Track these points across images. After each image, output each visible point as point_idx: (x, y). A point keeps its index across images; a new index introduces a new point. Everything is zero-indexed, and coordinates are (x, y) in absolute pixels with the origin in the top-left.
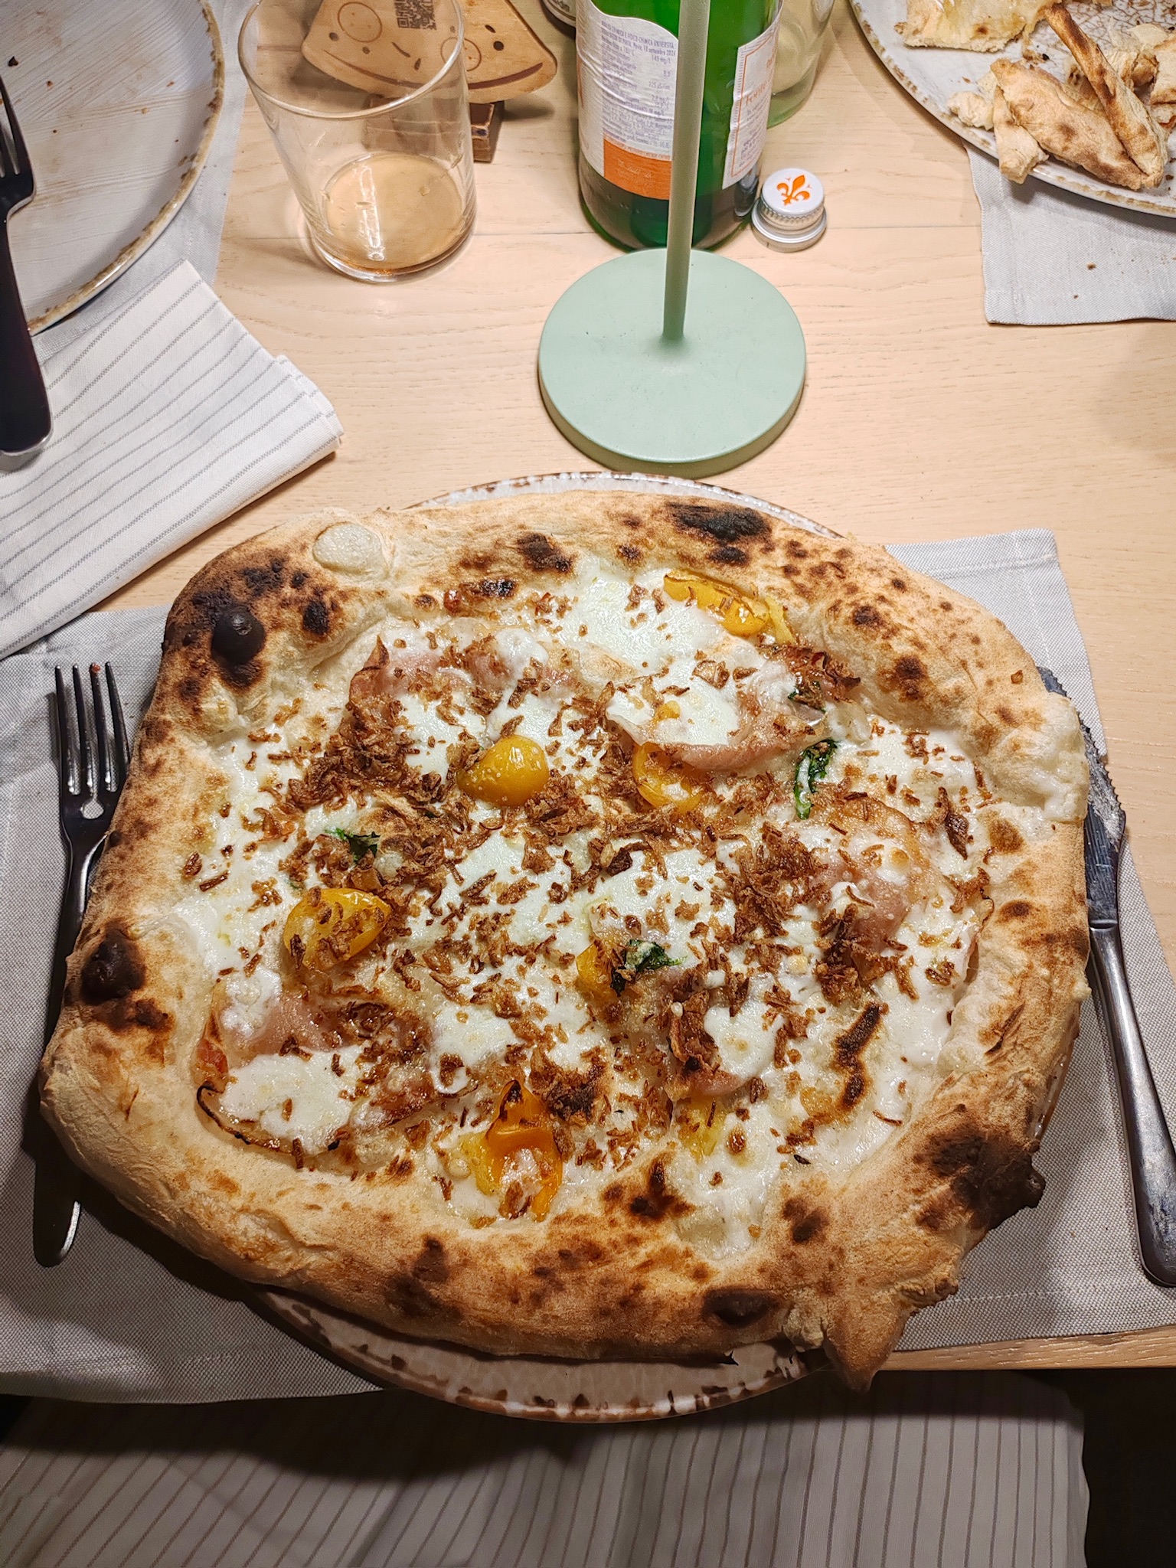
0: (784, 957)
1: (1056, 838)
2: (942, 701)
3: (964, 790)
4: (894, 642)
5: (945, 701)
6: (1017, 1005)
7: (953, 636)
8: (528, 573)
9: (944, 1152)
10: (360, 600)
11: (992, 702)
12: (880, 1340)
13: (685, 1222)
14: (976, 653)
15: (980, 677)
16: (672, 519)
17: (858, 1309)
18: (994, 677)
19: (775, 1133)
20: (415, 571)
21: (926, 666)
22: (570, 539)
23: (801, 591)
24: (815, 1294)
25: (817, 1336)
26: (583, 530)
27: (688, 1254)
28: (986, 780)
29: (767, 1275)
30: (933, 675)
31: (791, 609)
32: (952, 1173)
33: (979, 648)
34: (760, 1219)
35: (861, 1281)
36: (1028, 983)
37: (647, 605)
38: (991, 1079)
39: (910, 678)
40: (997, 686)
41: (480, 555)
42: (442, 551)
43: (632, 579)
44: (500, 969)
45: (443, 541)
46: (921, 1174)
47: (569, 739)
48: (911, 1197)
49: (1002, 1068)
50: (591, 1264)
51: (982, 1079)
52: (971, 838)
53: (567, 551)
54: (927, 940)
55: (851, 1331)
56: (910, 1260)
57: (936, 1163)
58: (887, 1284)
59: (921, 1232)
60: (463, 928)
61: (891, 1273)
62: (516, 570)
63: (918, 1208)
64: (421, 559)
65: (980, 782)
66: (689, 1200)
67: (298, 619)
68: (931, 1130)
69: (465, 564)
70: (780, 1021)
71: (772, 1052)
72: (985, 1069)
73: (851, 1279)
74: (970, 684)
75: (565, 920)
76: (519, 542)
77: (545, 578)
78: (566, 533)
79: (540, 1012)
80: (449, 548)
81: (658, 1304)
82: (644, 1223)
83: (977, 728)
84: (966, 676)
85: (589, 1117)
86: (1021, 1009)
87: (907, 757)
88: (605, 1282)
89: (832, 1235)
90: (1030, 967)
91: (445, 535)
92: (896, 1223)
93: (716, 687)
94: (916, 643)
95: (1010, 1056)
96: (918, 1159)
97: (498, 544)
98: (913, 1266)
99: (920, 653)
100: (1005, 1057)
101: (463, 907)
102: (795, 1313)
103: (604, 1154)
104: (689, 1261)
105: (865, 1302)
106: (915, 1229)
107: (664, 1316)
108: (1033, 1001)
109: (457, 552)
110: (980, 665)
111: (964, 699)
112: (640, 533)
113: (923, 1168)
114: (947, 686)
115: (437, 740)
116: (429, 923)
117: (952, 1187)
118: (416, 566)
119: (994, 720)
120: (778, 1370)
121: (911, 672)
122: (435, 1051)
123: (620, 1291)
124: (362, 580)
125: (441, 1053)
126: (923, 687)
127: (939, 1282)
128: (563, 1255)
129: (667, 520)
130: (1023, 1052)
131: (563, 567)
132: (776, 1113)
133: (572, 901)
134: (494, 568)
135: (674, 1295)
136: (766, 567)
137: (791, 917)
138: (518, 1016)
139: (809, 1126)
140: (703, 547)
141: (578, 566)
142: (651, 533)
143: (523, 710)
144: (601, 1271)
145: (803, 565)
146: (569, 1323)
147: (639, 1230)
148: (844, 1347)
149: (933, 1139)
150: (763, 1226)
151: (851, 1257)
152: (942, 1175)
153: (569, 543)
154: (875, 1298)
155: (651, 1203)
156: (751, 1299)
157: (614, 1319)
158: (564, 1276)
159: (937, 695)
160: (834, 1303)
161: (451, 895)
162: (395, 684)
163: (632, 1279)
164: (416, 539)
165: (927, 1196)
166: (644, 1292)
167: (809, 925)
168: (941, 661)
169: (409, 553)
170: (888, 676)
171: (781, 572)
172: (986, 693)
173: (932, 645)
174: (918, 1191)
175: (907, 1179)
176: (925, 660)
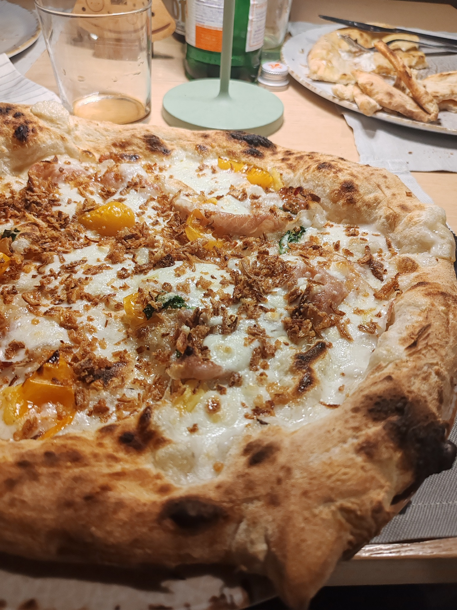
0: (263, 313)
1: (439, 265)
2: (366, 205)
3: (381, 251)
4: (340, 174)
5: (368, 205)
6: (424, 324)
7: (372, 174)
8: (147, 152)
9: (377, 404)
10: (50, 135)
11: (395, 203)
12: (319, 553)
13: (162, 452)
14: (385, 182)
15: (388, 193)
16: (226, 135)
17: (301, 519)
18: (396, 192)
19: (243, 405)
20: (87, 143)
21: (357, 185)
22: (173, 143)
23: (290, 167)
24: (263, 506)
25: (261, 547)
26: (180, 139)
27: (158, 477)
28: (393, 245)
29: (222, 490)
30: (361, 191)
31: (284, 174)
32: (384, 419)
33: (387, 180)
34: (224, 457)
35: (305, 494)
36: (433, 314)
37: (207, 171)
38: (410, 364)
39: (349, 192)
40: (398, 197)
41: (123, 140)
42: (104, 138)
43: (202, 161)
44: (72, 305)
45: (105, 133)
46: (358, 419)
47: (150, 212)
48: (350, 432)
49: (419, 358)
50: (69, 464)
51: (404, 364)
52: (386, 270)
53: (169, 147)
54: (359, 312)
55: (292, 539)
56: (349, 480)
57: (370, 411)
58: (328, 500)
59: (359, 459)
60: (55, 283)
61: (332, 489)
62: (141, 151)
63: (355, 441)
64: (91, 138)
65: (389, 246)
66: (167, 435)
67: (12, 131)
68: (366, 392)
69: (115, 145)
70: (256, 344)
71: (249, 360)
72: (405, 358)
73: (296, 492)
74: (382, 195)
75: (125, 287)
76: (145, 136)
77: (155, 157)
78: (171, 140)
79: (92, 330)
80: (107, 137)
81: (120, 504)
82: (127, 452)
83: (388, 214)
84: (380, 192)
85: (105, 386)
86: (429, 326)
87: (346, 237)
88: (77, 479)
89: (282, 459)
90: (433, 305)
91: (107, 130)
92: (337, 450)
93: (239, 200)
94: (352, 175)
95: (424, 352)
96: (356, 410)
97: (134, 136)
98: (351, 485)
99: (354, 179)
100: (419, 352)
101: (60, 273)
102: (243, 526)
103: (110, 412)
104: (159, 482)
105: (307, 514)
106: (354, 456)
107: (122, 515)
108: (437, 324)
109: (112, 140)
110: (388, 187)
111: (379, 203)
112: (209, 140)
113: (359, 415)
114: (369, 197)
115: (73, 201)
116: (34, 277)
117: (384, 428)
118: (88, 141)
119: (398, 210)
120: (223, 596)
121: (349, 188)
122: (8, 337)
123: (87, 489)
124: (54, 126)
125: (11, 340)
126: (356, 197)
127: (374, 504)
128: (48, 454)
129: (223, 135)
130: (433, 351)
131: (166, 153)
132: (246, 394)
133: (131, 279)
134: (130, 148)
135: (137, 502)
136: (273, 160)
137: (271, 293)
138: (76, 329)
139: (271, 404)
140: (240, 147)
141: (173, 153)
142: (214, 140)
143: (127, 196)
144: (77, 471)
145: (292, 157)
146: (33, 509)
147: (121, 455)
148: (285, 556)
149: (368, 397)
150: (226, 463)
151: (297, 474)
152: (376, 420)
153: (172, 145)
154: (316, 511)
155: (137, 438)
156: (205, 505)
157: (76, 510)
158: (43, 470)
159: (364, 202)
160: (278, 513)
161: (55, 266)
162: (58, 176)
163: (102, 481)
164: (91, 128)
165: (363, 432)
166: (110, 494)
167: (282, 298)
168: (365, 183)
169: (85, 133)
170: (336, 192)
171: (280, 161)
172: (392, 199)
173: (361, 177)
174: (357, 429)
175: (346, 421)
176: (357, 182)
